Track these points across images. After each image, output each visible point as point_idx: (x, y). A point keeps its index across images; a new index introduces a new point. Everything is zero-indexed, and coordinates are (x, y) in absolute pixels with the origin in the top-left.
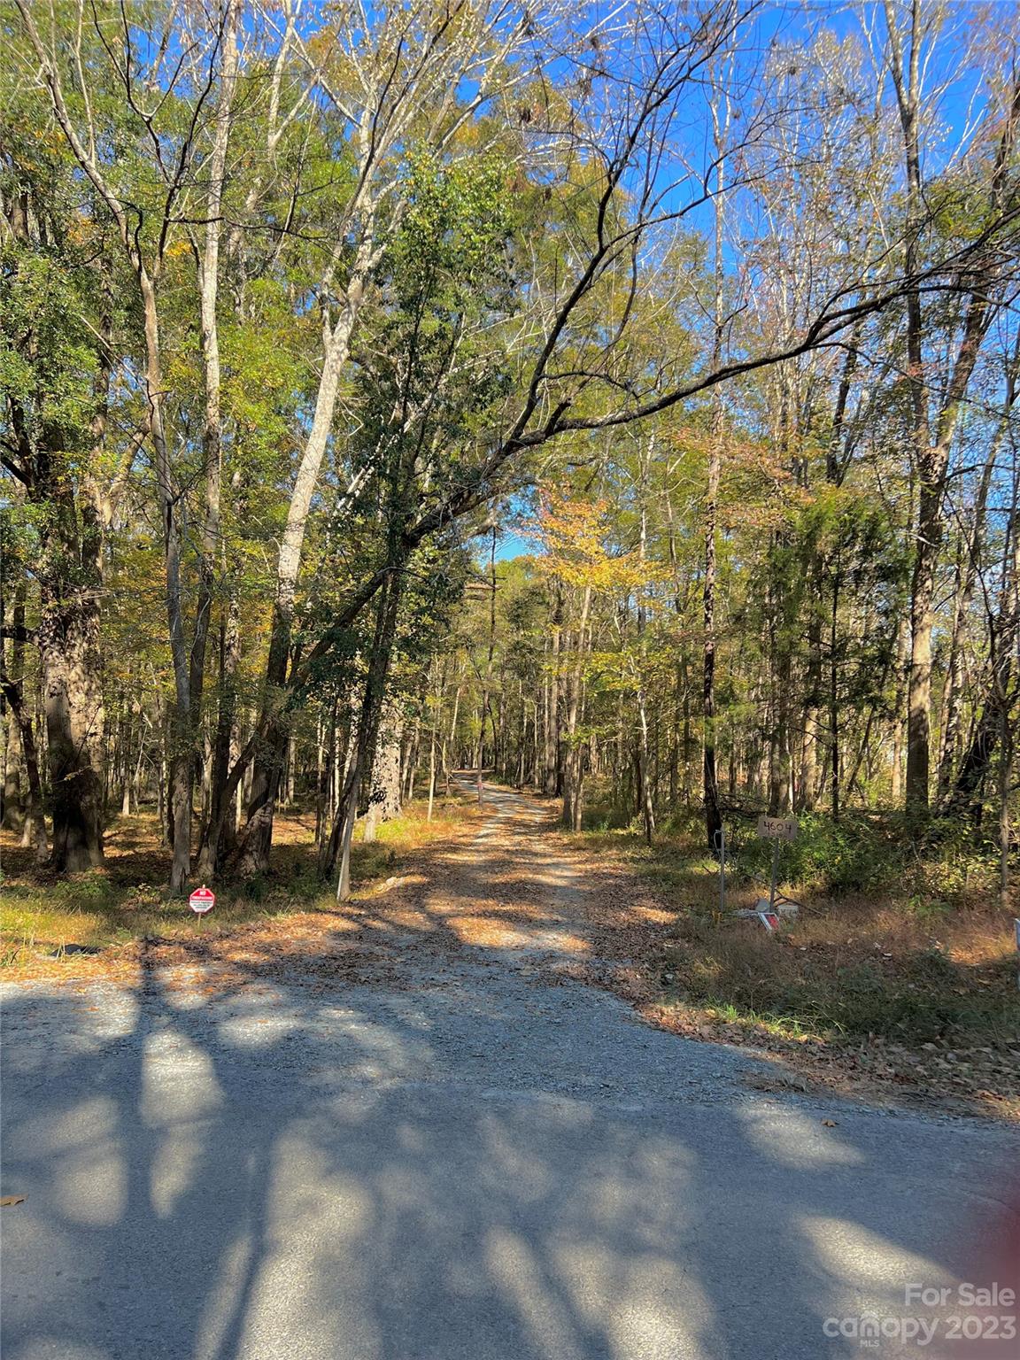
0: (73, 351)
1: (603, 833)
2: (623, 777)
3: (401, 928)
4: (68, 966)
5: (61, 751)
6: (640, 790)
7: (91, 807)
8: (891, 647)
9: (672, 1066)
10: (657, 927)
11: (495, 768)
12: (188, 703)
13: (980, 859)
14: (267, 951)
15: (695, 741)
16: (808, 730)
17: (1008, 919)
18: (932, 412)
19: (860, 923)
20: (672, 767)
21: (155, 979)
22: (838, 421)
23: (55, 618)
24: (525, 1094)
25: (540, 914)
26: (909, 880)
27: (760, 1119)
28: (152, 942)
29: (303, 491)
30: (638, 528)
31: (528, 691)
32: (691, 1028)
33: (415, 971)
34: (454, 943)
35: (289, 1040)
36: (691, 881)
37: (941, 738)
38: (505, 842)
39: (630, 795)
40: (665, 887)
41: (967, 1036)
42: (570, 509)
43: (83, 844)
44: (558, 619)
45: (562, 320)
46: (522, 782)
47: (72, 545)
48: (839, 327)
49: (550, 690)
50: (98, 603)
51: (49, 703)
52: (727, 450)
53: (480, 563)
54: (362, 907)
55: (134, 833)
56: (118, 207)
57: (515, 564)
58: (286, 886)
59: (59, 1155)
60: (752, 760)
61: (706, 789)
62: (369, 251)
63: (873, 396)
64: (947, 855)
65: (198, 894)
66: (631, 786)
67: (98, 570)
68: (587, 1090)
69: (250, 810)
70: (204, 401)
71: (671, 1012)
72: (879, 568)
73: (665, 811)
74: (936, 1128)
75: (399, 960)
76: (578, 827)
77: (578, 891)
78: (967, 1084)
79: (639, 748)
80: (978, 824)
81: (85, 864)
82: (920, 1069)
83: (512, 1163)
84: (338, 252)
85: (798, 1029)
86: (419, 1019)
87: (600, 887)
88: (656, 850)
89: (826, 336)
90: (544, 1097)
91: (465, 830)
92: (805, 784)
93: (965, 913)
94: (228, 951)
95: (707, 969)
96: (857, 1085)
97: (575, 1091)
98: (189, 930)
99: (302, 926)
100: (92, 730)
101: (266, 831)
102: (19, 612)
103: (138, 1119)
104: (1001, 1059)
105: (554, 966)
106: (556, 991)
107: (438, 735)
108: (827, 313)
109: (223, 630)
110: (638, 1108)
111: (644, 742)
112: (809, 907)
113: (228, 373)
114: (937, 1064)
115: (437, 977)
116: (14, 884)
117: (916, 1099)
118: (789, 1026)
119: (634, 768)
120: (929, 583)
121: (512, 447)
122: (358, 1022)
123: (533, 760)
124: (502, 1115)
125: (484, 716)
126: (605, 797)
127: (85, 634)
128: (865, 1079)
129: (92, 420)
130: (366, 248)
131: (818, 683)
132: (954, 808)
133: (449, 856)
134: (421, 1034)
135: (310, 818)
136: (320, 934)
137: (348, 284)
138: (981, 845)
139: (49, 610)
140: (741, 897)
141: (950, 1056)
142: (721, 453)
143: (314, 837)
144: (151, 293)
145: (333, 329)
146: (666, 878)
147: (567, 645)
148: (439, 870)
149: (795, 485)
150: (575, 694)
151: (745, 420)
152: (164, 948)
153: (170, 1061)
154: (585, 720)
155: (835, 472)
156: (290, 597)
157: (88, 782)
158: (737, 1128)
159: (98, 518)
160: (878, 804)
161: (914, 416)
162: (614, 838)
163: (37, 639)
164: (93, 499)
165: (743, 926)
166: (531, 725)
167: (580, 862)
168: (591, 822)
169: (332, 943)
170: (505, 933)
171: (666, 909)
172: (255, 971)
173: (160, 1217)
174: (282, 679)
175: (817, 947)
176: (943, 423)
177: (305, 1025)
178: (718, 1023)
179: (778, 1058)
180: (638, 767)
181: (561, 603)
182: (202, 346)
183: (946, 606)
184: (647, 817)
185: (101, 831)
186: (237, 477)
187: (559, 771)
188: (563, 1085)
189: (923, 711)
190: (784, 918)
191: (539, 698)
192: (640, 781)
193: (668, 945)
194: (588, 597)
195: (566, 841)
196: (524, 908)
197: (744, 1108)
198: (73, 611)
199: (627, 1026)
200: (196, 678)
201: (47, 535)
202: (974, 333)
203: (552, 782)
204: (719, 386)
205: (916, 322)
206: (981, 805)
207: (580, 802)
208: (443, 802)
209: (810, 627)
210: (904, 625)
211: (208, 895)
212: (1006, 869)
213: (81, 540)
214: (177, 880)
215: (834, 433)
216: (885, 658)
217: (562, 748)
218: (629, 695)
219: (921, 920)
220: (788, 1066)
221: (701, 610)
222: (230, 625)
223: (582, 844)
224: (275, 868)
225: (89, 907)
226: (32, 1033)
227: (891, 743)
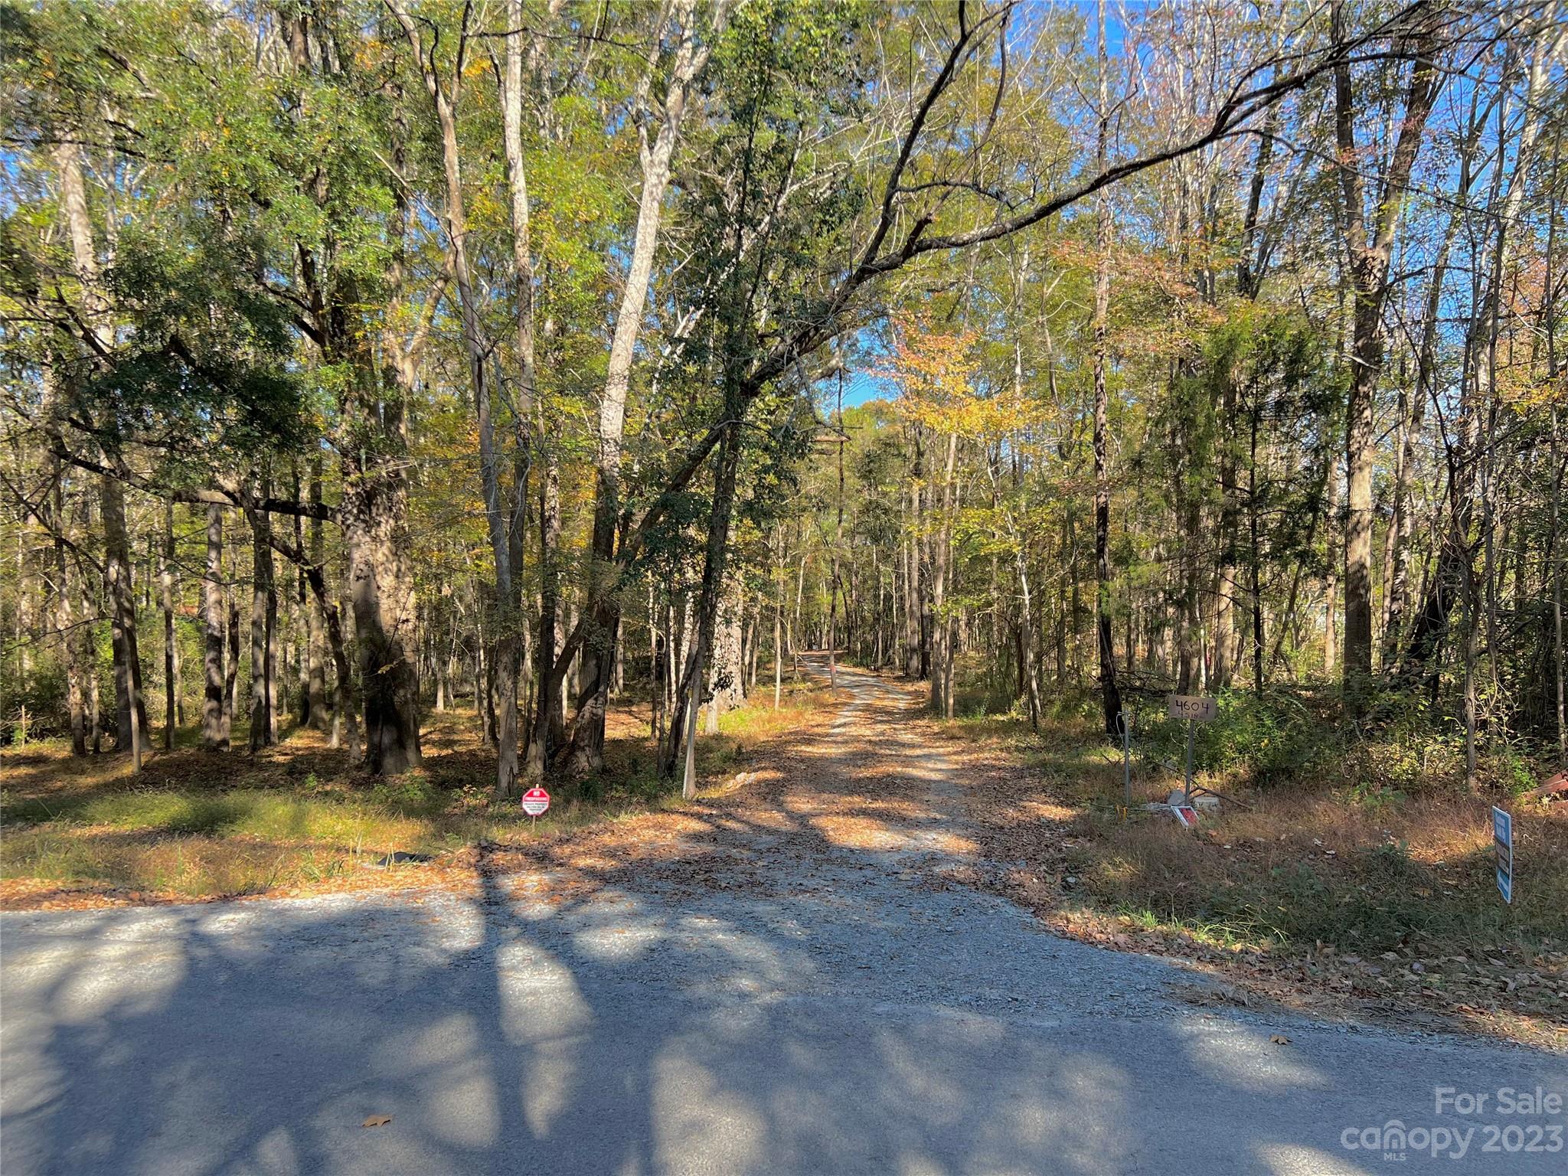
0: (366, 192)
1: (979, 719)
2: (1000, 655)
3: (758, 828)
4: (400, 875)
5: (372, 640)
6: (1021, 669)
7: (406, 702)
8: (1320, 491)
9: (1087, 978)
10: (1050, 824)
11: (848, 648)
12: (509, 583)
13: (1440, 739)
14: (613, 856)
15: (1085, 610)
16: (1223, 592)
17: (1477, 808)
18: (1368, 206)
19: (1293, 816)
20: (1059, 643)
21: (495, 887)
22: (1251, 223)
23: (358, 493)
24: (924, 1009)
25: (917, 813)
26: (1352, 766)
27: (1198, 1036)
28: (487, 848)
29: (624, 338)
30: (1011, 362)
31: (885, 557)
32: (1104, 937)
33: (780, 876)
34: (821, 844)
35: (652, 952)
36: (1088, 772)
37: (1384, 596)
38: (867, 732)
39: (1008, 675)
40: (1058, 780)
41: (1435, 943)
42: (931, 342)
43: (400, 744)
44: (917, 473)
45: (919, 122)
46: (880, 663)
47: (373, 411)
48: (1252, 110)
49: (910, 557)
50: (404, 475)
51: (354, 588)
52: (1119, 265)
53: (824, 411)
54: (711, 806)
55: (451, 730)
56: (410, 24)
57: (865, 409)
58: (624, 784)
59: (424, 1073)
60: (1154, 631)
61: (1103, 665)
62: (689, 55)
63: (1292, 190)
64: (1398, 735)
65: (531, 795)
66: (1009, 665)
67: (401, 436)
68: (994, 1003)
69: (578, 702)
70: (510, 240)
71: (1080, 919)
72: (1307, 396)
73: (1053, 692)
74: (1409, 1047)
75: (760, 863)
76: (950, 713)
77: (956, 785)
78: (1439, 998)
79: (1020, 620)
80: (1435, 698)
81: (402, 765)
82: (1381, 980)
83: (918, 1083)
84: (654, 57)
85: (1230, 937)
86: (792, 927)
87: (980, 781)
88: (1045, 738)
89: (1235, 123)
90: (945, 1011)
91: (819, 719)
92: (1222, 656)
93: (1423, 804)
94: (570, 857)
95: (1118, 870)
96: (1308, 999)
97: (979, 1005)
98: (525, 835)
99: (648, 827)
100: (404, 617)
101: (598, 725)
102: (315, 488)
103: (500, 1036)
104: (1478, 969)
105: (937, 870)
106: (943, 897)
107: (782, 613)
108: (1238, 94)
109: (542, 500)
110: (1055, 1023)
111: (1026, 612)
112: (1229, 801)
113: (538, 207)
114: (1402, 976)
115: (805, 882)
116: (328, 788)
117: (1382, 1013)
118: (1218, 934)
119: (1014, 644)
120: (1367, 413)
121: (864, 273)
122: (724, 931)
123: (893, 638)
124: (901, 1031)
125: (835, 588)
126: (979, 678)
127: (391, 510)
128: (1317, 992)
129: (388, 268)
130: (686, 51)
131: (1234, 538)
132: (1407, 680)
133: (803, 748)
134: (799, 945)
135: (645, 709)
136: (669, 836)
137: (666, 96)
138: (1441, 723)
139: (352, 484)
140: (1149, 789)
141: (1416, 966)
142: (1111, 268)
143: (649, 729)
144: (450, 120)
145: (651, 148)
146: (1058, 769)
147: (929, 503)
148: (793, 763)
149: (1200, 303)
150: (941, 561)
151: (1136, 228)
152: (500, 854)
153: (526, 975)
154: (955, 589)
155: (1247, 284)
156: (613, 459)
157: (402, 675)
158: (1174, 1046)
159: (399, 379)
160: (1309, 677)
161: (1344, 212)
162: (994, 725)
163: (339, 517)
164: (393, 358)
165: (1154, 822)
166: (888, 598)
167: (956, 753)
168: (965, 707)
169: (684, 846)
170: (876, 833)
171: (1061, 804)
172: (604, 879)
173: (537, 1137)
174: (609, 552)
175: (1245, 844)
176: (1382, 220)
177: (666, 935)
178: (1135, 931)
179: (1210, 969)
180: (1019, 642)
181: (920, 454)
182: (507, 177)
183: (1388, 439)
184: (1032, 698)
185: (417, 728)
186: (549, 325)
187: (923, 650)
188: (966, 998)
189: (1363, 566)
190: (1202, 811)
191: (898, 566)
192: (1021, 659)
193: (1067, 844)
194: (953, 445)
195: (936, 729)
196: (896, 805)
197: (1178, 1023)
198: (377, 482)
199: (1029, 934)
200: (516, 554)
201: (346, 400)
202: (1418, 108)
203: (915, 662)
204: (1105, 190)
205: (1345, 98)
206: (1437, 676)
207: (951, 683)
208: (790, 687)
209: (1223, 470)
210: (1335, 465)
211: (542, 795)
212: (1472, 749)
213: (382, 405)
214: (504, 781)
215: (1246, 238)
216: (1314, 504)
217: (928, 623)
218: (1006, 558)
219: (1369, 812)
220: (1224, 977)
221: (1090, 455)
222: (549, 494)
223: (956, 732)
224: (609, 765)
225: (412, 812)
226: (374, 945)
227: (1320, 605)
